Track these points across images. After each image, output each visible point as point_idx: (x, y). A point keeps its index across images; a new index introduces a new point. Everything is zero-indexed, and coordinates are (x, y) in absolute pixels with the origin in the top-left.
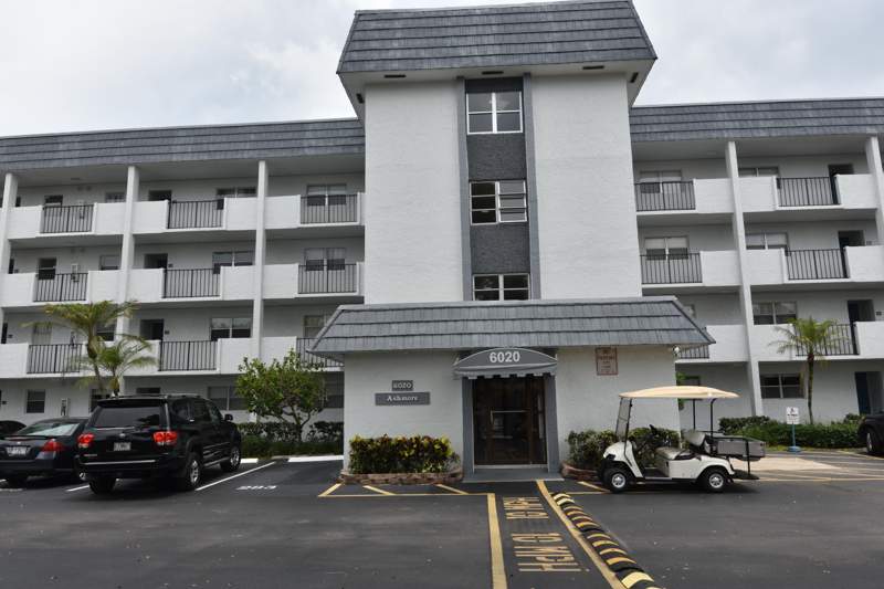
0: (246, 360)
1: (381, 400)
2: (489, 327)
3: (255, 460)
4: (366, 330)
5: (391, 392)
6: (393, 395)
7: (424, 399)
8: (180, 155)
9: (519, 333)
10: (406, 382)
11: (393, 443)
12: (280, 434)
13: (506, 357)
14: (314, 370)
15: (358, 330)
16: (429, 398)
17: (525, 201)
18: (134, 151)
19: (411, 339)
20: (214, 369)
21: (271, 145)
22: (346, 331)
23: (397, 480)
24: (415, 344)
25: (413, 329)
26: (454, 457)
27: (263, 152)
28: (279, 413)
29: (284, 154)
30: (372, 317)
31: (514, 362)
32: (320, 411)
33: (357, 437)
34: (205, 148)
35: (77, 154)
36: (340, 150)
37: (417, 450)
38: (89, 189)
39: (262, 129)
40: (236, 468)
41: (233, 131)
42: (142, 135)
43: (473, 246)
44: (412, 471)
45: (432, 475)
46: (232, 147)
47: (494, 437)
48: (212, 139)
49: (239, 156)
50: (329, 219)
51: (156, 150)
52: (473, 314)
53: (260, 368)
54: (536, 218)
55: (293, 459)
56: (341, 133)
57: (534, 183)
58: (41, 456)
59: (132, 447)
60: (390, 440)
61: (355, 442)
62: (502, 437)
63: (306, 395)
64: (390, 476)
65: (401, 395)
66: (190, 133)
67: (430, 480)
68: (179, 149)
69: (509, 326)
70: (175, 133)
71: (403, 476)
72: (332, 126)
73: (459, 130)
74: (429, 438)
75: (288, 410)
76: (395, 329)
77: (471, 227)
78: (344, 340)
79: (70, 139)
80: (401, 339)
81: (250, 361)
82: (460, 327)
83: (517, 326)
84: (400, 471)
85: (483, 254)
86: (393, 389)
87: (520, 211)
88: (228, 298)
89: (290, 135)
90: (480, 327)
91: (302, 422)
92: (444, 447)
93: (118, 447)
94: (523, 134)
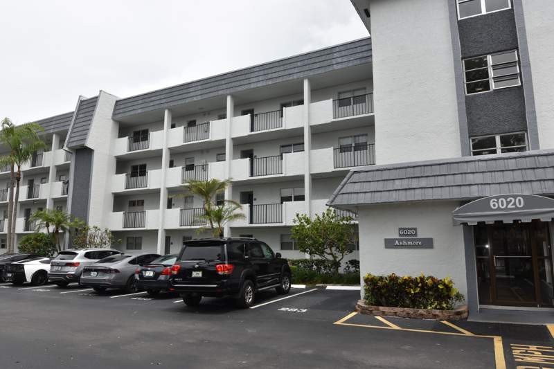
0: (298, 215)
1: (390, 244)
2: (488, 178)
3: (303, 286)
4: (373, 186)
5: (398, 237)
6: (400, 240)
7: (428, 244)
8: (256, 83)
9: (520, 182)
10: (411, 229)
11: (400, 281)
12: (325, 267)
13: (508, 203)
14: (345, 222)
15: (367, 187)
16: (432, 243)
17: (518, 68)
18: (229, 86)
19: (412, 191)
20: (282, 222)
21: (311, 67)
22: (357, 188)
23: (404, 314)
24: (417, 196)
25: (415, 183)
26: (459, 297)
27: (306, 73)
28: (322, 253)
29: (320, 71)
30: (378, 176)
31: (517, 208)
32: (351, 252)
33: (369, 275)
34: (270, 76)
35: (199, 93)
36: (358, 62)
37: (422, 288)
38: (209, 114)
39: (305, 58)
40: (287, 292)
41: (287, 62)
42: (234, 75)
43: (469, 113)
44: (419, 307)
45: (437, 312)
46: (287, 72)
47: (497, 276)
48: (273, 70)
49: (291, 78)
50: (353, 114)
51: (242, 83)
52: (471, 167)
53: (308, 221)
54: (531, 81)
55: (329, 287)
56: (359, 50)
57: (526, 49)
58: (162, 277)
59: (203, 275)
60: (397, 278)
61: (368, 278)
62: (505, 276)
63: (339, 241)
64: (398, 310)
65: (407, 240)
66: (261, 68)
67: (435, 316)
68: (255, 80)
69: (509, 176)
70: (252, 70)
71: (411, 311)
72: (352, 46)
73: (451, 18)
74: (432, 278)
75: (328, 251)
76: (398, 184)
77: (466, 97)
78: (355, 195)
79: (196, 84)
80: (404, 192)
81: (300, 216)
82: (458, 179)
83: (518, 176)
84: (408, 307)
85: (479, 119)
86: (400, 235)
87: (513, 77)
88: (288, 175)
89: (323, 58)
90: (479, 178)
91: (337, 260)
92: (448, 288)
93: (195, 274)
94: (512, 9)
